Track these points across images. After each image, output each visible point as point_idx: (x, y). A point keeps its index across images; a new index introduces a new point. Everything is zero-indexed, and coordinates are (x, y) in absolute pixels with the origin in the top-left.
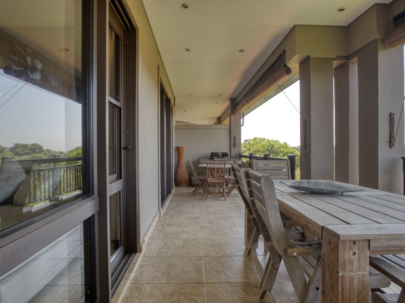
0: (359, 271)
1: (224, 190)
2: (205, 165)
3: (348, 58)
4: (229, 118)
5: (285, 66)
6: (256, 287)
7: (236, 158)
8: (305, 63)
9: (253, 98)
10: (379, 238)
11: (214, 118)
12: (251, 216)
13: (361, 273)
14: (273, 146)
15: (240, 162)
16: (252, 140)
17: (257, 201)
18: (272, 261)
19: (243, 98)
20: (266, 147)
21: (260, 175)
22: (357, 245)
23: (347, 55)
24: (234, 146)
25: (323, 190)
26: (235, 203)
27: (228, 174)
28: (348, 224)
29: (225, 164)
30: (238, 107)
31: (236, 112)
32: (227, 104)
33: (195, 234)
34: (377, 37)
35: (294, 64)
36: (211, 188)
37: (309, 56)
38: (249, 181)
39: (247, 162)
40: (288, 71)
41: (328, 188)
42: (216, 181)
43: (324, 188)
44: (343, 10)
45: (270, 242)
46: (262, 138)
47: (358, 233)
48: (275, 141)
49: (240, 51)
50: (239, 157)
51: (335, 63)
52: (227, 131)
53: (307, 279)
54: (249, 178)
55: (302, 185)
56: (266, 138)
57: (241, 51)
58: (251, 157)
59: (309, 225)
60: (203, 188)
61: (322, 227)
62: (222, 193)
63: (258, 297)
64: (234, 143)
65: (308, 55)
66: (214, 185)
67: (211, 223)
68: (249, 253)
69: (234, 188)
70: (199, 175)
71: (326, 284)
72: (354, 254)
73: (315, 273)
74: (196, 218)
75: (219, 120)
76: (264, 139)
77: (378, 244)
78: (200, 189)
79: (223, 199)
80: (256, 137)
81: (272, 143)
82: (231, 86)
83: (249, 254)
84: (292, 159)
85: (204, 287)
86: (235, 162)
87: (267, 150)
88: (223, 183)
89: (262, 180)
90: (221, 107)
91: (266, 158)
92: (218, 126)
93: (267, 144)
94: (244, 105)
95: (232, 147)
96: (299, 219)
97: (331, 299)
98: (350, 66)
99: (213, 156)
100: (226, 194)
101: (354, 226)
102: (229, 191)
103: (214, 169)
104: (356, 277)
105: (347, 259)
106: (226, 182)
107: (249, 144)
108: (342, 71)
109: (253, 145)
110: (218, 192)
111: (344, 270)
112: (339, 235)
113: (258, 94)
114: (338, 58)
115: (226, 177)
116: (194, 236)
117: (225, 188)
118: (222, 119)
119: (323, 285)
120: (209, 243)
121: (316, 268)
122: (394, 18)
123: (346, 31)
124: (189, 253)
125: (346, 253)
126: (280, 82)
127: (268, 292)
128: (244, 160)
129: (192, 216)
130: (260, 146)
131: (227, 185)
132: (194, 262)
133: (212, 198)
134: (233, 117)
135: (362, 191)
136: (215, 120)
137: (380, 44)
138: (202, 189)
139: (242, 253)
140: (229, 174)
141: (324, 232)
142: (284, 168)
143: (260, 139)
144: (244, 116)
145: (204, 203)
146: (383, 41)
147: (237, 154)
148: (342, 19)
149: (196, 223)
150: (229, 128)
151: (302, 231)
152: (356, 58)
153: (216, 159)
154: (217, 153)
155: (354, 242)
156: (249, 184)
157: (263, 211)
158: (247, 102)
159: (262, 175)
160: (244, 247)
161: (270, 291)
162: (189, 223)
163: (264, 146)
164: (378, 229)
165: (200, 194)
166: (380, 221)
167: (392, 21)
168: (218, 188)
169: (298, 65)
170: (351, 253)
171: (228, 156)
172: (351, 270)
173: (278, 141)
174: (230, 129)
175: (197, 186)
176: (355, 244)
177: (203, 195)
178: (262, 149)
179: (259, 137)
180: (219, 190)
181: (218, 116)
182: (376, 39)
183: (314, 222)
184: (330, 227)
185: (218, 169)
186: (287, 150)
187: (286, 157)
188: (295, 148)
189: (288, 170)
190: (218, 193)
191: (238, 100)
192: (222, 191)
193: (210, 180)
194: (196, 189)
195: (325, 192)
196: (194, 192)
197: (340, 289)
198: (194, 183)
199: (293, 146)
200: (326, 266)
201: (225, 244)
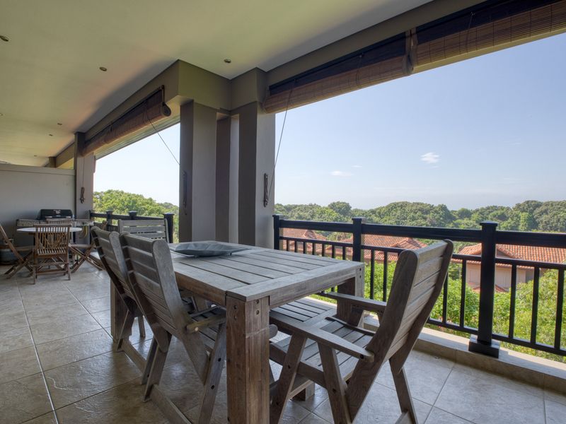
0: (262, 328)
1: (66, 265)
2: (33, 230)
3: (231, 112)
4: (73, 159)
5: (164, 105)
6: (136, 385)
7: (84, 217)
8: (187, 107)
9: (116, 137)
10: (276, 292)
11: (44, 158)
12: (122, 296)
13: (263, 330)
14: (135, 202)
15: (92, 224)
16: (104, 193)
17: (139, 274)
18: (158, 346)
19: (98, 135)
20: (126, 203)
21: (149, 240)
22: (259, 304)
23: (229, 109)
24: (82, 200)
25: (213, 252)
26: (87, 282)
27: (72, 240)
28: (249, 284)
29: (69, 226)
30: (90, 145)
31: (86, 153)
32: (70, 139)
33: (22, 341)
34: (257, 99)
35: (174, 105)
36: (44, 264)
37: (192, 101)
38: (127, 249)
39: (104, 222)
40: (168, 112)
41: (216, 250)
42: (53, 253)
43: (213, 250)
44: (229, 62)
45: (157, 323)
46: (120, 190)
47: (260, 291)
48: (138, 196)
49: (101, 69)
50: (89, 216)
51: (219, 115)
52: (70, 180)
53: (208, 353)
54: (127, 245)
55: (189, 249)
56: (125, 191)
57: (104, 69)
58: (109, 216)
59: (211, 293)
60: (26, 266)
61: (227, 292)
62: (63, 269)
63: (142, 398)
64: (82, 196)
65: (192, 98)
66: (48, 259)
67: (49, 317)
68: (120, 345)
69: (84, 260)
70: (16, 245)
71: (232, 352)
72: (258, 313)
73: (216, 345)
74: (18, 314)
75: (54, 161)
76: (122, 192)
77: (275, 298)
78: (19, 269)
79: (66, 277)
80: (110, 189)
81: (135, 198)
82: (81, 113)
83: (120, 347)
84: (169, 218)
85: (53, 418)
86: (83, 224)
87: (127, 207)
88: (65, 255)
89: (155, 247)
90: (59, 142)
91: (133, 217)
92: (53, 170)
93: (128, 199)
94: (99, 145)
95: (78, 202)
96: (197, 288)
97: (237, 365)
98: (232, 122)
99: (44, 215)
100: (70, 271)
101: (255, 285)
102: (74, 266)
103: (47, 234)
104: (260, 335)
105: (252, 320)
106: (70, 252)
107: (101, 198)
108: (224, 125)
109: (107, 199)
110: (57, 268)
111: (250, 331)
112: (245, 298)
113: (122, 133)
114: (221, 110)
115: (70, 245)
116: (20, 345)
117: (68, 262)
118: (58, 161)
119: (229, 353)
120: (51, 347)
121: (217, 339)
122: (270, 87)
123: (230, 85)
124: (13, 375)
125: (252, 315)
126: (156, 123)
127: (156, 386)
128: (100, 220)
129: (9, 313)
130: (117, 201)
131: (71, 257)
132: (27, 386)
133: (45, 278)
134: (80, 159)
135: (247, 249)
136: (46, 161)
137: (259, 106)
138: (25, 268)
139: (109, 348)
140: (74, 241)
141: (228, 297)
142: (160, 229)
143: (117, 192)
144: (95, 159)
145: (30, 289)
146: (261, 104)
147: (86, 213)
148: (228, 72)
149: (19, 322)
150: (73, 174)
151: (189, 302)
152: (238, 115)
153: (51, 220)
154: (52, 210)
155: (258, 301)
156: (126, 253)
157: (151, 286)
158: (107, 141)
159: (153, 240)
160: (110, 339)
161: (157, 383)
162: (6, 325)
163: (122, 201)
164: (274, 284)
165: (20, 276)
166: (272, 276)
167: (268, 88)
168: (56, 263)
169: (179, 108)
170: (255, 312)
171: (71, 215)
172: (256, 330)
173: (141, 196)
174: (75, 176)
175: (15, 263)
176: (258, 303)
177: (29, 276)
178: (121, 205)
179: (116, 189)
180: (57, 266)
181: (53, 154)
182: (256, 102)
183: (216, 288)
184: (234, 291)
185: (55, 234)
186: (152, 207)
187: (162, 216)
188: (162, 204)
189: (165, 232)
190: (56, 270)
191: (89, 137)
192: (62, 266)
193: (41, 252)
194: (12, 269)
195: (215, 254)
196: (7, 273)
197: (247, 351)
198: (8, 259)
199: (160, 202)
200: (232, 333)
201: (79, 342)
